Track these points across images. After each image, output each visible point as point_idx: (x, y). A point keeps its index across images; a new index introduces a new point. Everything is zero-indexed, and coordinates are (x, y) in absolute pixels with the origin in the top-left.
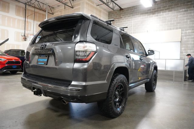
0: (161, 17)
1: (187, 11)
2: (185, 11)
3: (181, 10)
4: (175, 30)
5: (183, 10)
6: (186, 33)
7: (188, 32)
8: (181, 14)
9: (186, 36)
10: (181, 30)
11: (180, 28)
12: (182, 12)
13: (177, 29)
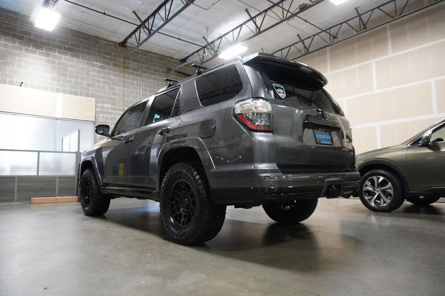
0: (56, 60)
1: (105, 68)
2: (101, 67)
3: (94, 63)
4: (84, 98)
5: (99, 64)
6: (102, 107)
7: (105, 105)
8: (94, 70)
9: (103, 113)
10: (94, 99)
11: (93, 96)
12: (96, 66)
13: (87, 95)
